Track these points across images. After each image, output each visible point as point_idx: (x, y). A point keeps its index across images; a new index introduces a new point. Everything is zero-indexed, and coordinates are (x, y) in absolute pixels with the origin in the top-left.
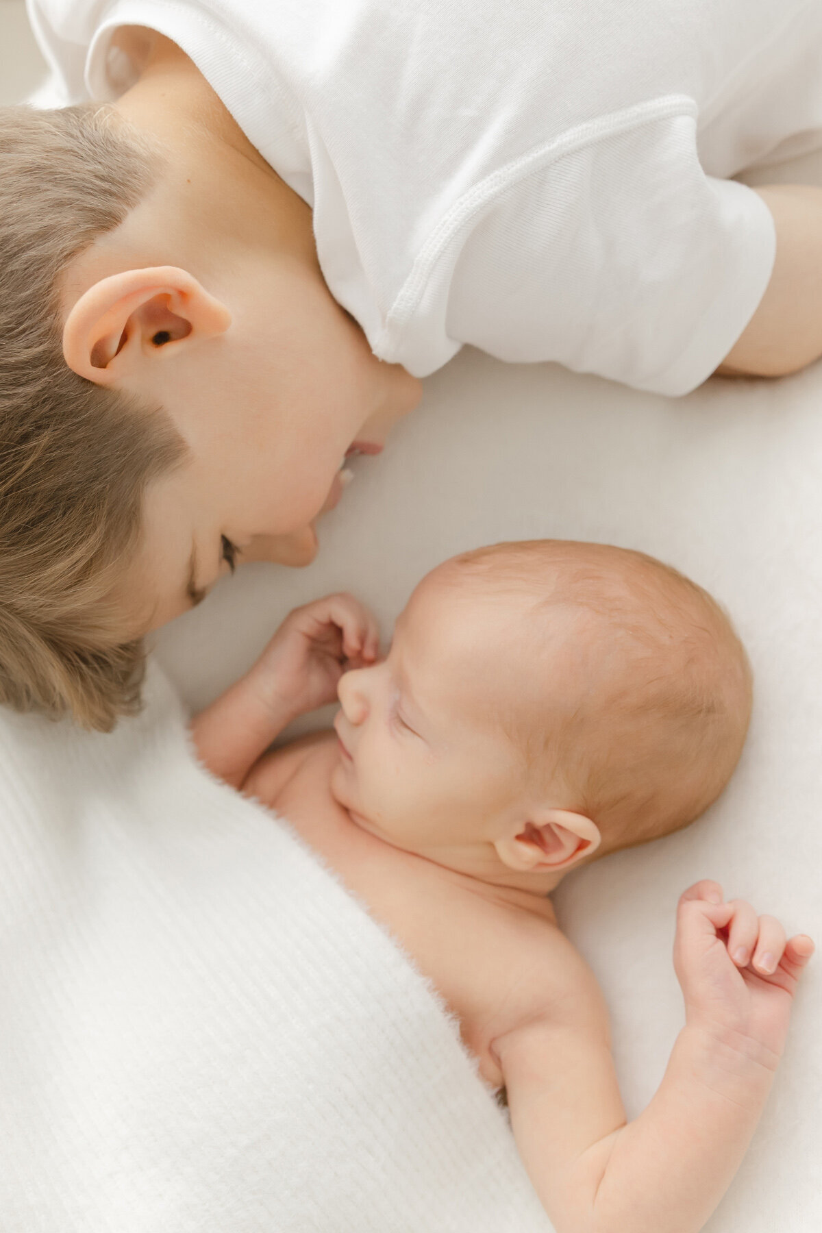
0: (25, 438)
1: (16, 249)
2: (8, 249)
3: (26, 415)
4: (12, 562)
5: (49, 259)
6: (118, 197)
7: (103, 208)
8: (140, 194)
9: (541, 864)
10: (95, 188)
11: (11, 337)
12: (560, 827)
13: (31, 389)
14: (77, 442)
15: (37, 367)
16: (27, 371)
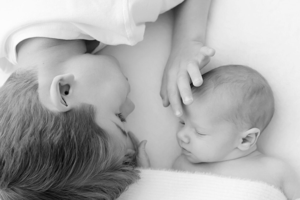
0: (70, 136)
1: (29, 109)
2: (28, 111)
3: (65, 132)
4: (93, 161)
5: (36, 104)
6: (33, 81)
7: (33, 85)
8: (36, 76)
9: (251, 145)
10: (28, 84)
11: (47, 124)
12: (249, 134)
13: (61, 127)
14: (78, 127)
15: (57, 123)
16: (56, 125)
